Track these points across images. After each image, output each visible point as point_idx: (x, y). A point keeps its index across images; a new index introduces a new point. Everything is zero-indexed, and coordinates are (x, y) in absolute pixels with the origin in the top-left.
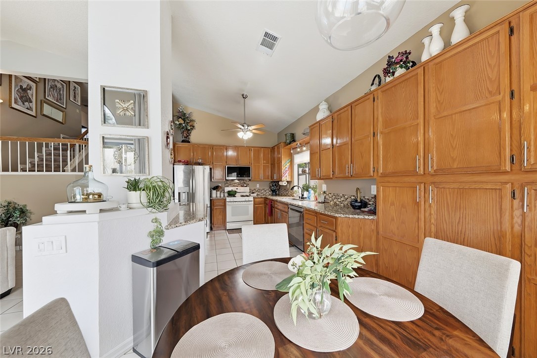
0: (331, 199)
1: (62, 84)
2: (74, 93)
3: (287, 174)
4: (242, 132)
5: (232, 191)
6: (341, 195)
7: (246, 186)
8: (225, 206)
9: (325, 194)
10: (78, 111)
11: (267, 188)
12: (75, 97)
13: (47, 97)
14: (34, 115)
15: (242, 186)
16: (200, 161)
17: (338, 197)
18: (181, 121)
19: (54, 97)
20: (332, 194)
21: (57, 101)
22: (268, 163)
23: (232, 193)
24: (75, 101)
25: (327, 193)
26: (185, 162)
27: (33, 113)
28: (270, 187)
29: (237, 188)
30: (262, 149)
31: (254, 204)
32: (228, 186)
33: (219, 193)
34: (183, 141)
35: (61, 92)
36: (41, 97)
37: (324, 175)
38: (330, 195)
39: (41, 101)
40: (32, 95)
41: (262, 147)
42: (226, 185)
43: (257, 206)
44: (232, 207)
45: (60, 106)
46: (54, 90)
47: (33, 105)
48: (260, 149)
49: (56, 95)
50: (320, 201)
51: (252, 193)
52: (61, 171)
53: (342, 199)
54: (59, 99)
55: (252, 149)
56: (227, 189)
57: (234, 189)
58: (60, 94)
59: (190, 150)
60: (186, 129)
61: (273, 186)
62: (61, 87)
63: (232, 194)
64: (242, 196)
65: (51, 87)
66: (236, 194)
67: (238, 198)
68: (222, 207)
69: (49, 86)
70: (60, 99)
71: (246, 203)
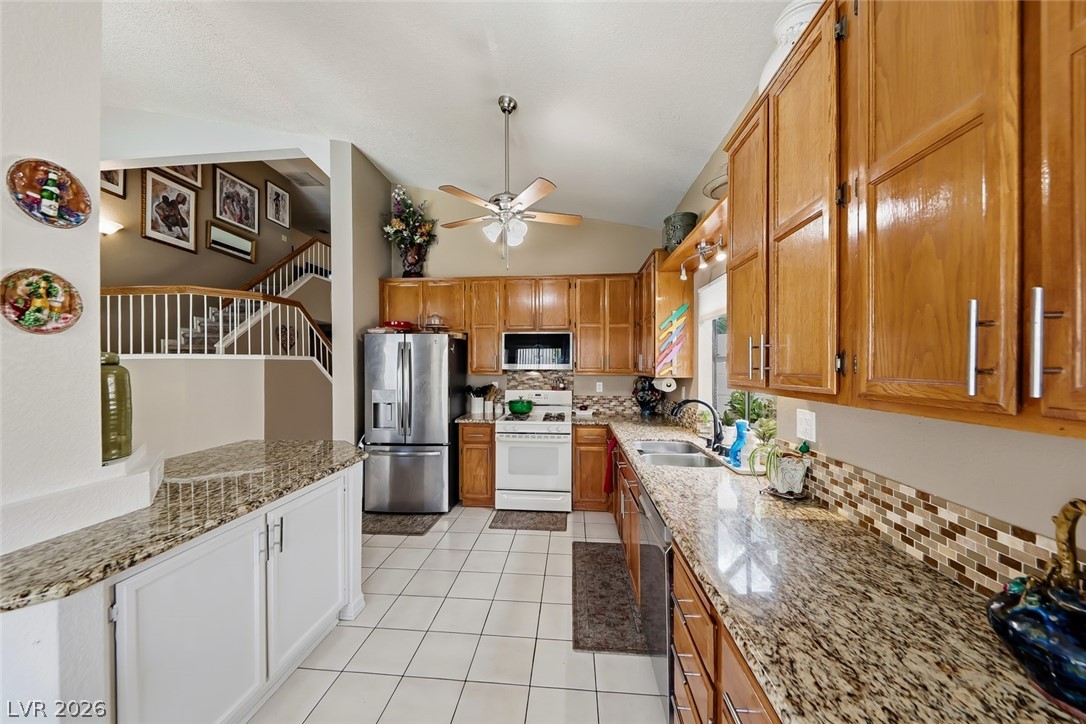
0: (839, 491)
1: (250, 191)
2: (277, 205)
3: (674, 356)
4: (497, 224)
5: (521, 401)
6: (903, 490)
7: (564, 389)
8: (492, 443)
9: (808, 460)
10: (284, 238)
11: (626, 394)
12: (277, 211)
13: (218, 215)
14: (193, 249)
15: (553, 388)
16: (437, 322)
17: (887, 498)
18: (397, 225)
19: (232, 214)
20: (847, 470)
21: (240, 221)
22: (627, 321)
23: (519, 407)
24: (278, 219)
25: (822, 455)
26: (399, 325)
27: (190, 245)
28: (635, 392)
29: (538, 392)
30: (607, 280)
31: (576, 443)
32: (515, 387)
33: (489, 404)
34: (407, 274)
35: (249, 205)
36: (207, 215)
37: (788, 369)
38: (833, 468)
39: (207, 222)
40: (188, 213)
41: (606, 275)
42: (513, 383)
43: (583, 448)
44: (511, 449)
45: (245, 230)
46: (233, 201)
47: (191, 231)
48: (601, 280)
49: (238, 211)
50: (782, 490)
51: (581, 408)
52: (179, 351)
53: (916, 518)
54: (245, 218)
55: (578, 281)
56: (511, 395)
57: (527, 394)
58: (247, 210)
59: (417, 295)
60: (412, 243)
61: (643, 389)
62: (248, 194)
63: (519, 411)
64: (547, 417)
65: (228, 197)
66: (531, 409)
67: (534, 424)
68: (485, 446)
69: (224, 195)
70: (247, 218)
71: (549, 438)
